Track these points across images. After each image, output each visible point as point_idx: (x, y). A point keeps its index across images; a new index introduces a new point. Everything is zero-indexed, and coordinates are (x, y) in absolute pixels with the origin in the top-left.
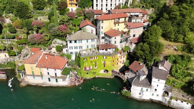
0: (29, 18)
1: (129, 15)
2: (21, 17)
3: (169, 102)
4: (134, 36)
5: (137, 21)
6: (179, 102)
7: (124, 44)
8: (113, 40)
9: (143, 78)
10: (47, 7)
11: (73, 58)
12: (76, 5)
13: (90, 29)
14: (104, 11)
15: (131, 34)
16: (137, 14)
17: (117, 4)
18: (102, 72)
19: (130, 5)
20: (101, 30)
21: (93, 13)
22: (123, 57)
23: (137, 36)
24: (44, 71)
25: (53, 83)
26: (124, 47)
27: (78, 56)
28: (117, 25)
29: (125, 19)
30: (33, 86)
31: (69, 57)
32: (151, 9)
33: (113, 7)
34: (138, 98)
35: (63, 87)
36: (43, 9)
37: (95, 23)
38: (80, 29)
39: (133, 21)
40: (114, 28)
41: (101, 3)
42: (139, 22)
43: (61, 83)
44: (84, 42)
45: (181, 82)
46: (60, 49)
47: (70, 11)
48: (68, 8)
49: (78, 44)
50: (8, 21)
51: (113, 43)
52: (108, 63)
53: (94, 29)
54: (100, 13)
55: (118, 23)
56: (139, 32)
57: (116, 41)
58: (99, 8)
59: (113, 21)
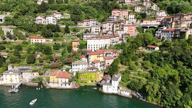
0: (51, 54)
1: (105, 52)
2: (46, 54)
3: (120, 93)
4: (108, 63)
5: (110, 56)
6: (124, 92)
7: (102, 68)
8: (96, 65)
9: (108, 81)
10: (61, 49)
11: (75, 74)
12: (78, 47)
13: (84, 59)
14: (93, 50)
15: (107, 62)
16: (110, 52)
17: (100, 47)
18: (90, 82)
19: (109, 47)
20: (90, 60)
21: (87, 52)
22: (101, 74)
23: (110, 64)
24: (60, 80)
25: (64, 86)
26: (102, 69)
27: (77, 73)
28: (99, 58)
29: (103, 55)
30: (53, 88)
31: (72, 74)
32: (121, 50)
33: (98, 49)
34: (106, 92)
35: (68, 89)
36: (59, 49)
37: (87, 57)
38: (79, 59)
39: (107, 56)
40: (97, 59)
41: (91, 47)
42: (111, 56)
43: (68, 86)
44: (81, 65)
45: (126, 84)
46: (67, 70)
47: (74, 50)
48: (73, 49)
49: (77, 67)
50: (38, 56)
51: (96, 66)
52: (93, 76)
53: (86, 60)
54: (90, 51)
55: (100, 57)
56: (111, 62)
57: (98, 65)
58: (90, 49)
59: (96, 55)
